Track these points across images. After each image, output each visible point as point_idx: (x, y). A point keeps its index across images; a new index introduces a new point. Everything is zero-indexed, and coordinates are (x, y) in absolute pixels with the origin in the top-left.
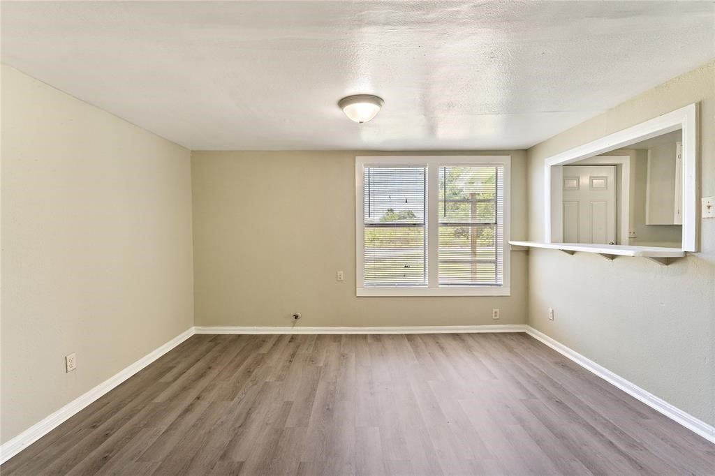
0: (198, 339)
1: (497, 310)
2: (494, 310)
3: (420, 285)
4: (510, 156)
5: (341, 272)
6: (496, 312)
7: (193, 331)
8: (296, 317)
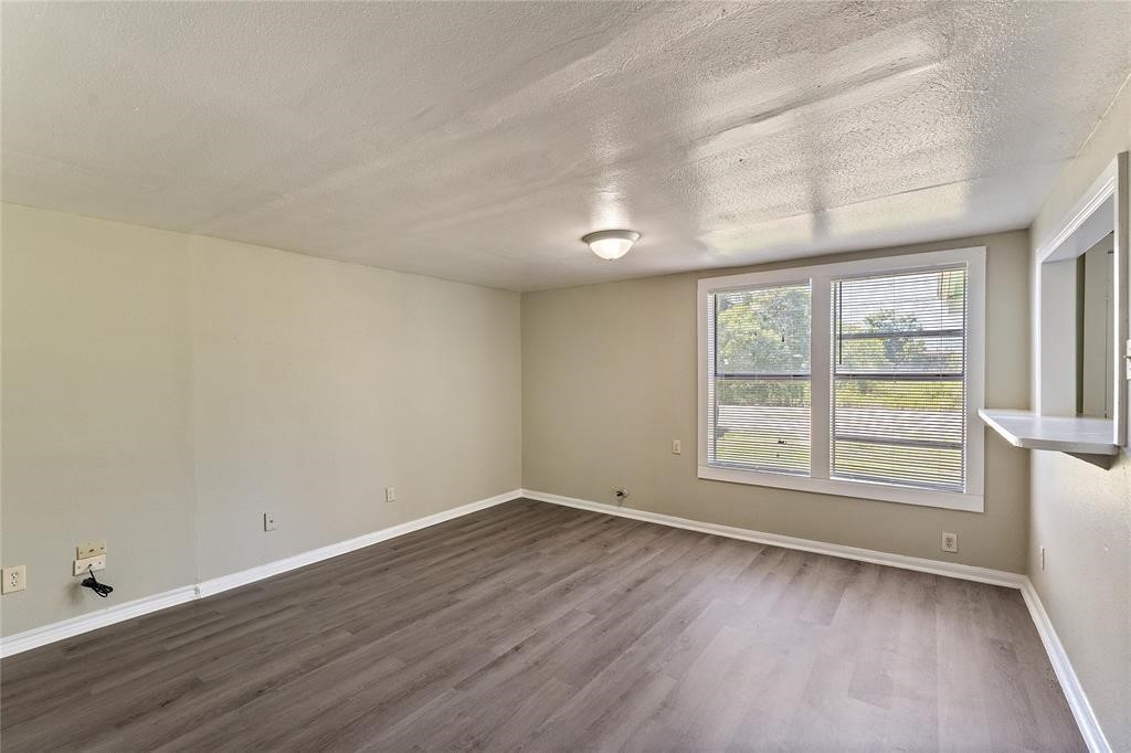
0: (522, 501)
1: (954, 536)
2: (945, 535)
3: (794, 472)
4: (984, 248)
5: (677, 442)
6: (949, 540)
7: (519, 493)
8: (620, 494)
